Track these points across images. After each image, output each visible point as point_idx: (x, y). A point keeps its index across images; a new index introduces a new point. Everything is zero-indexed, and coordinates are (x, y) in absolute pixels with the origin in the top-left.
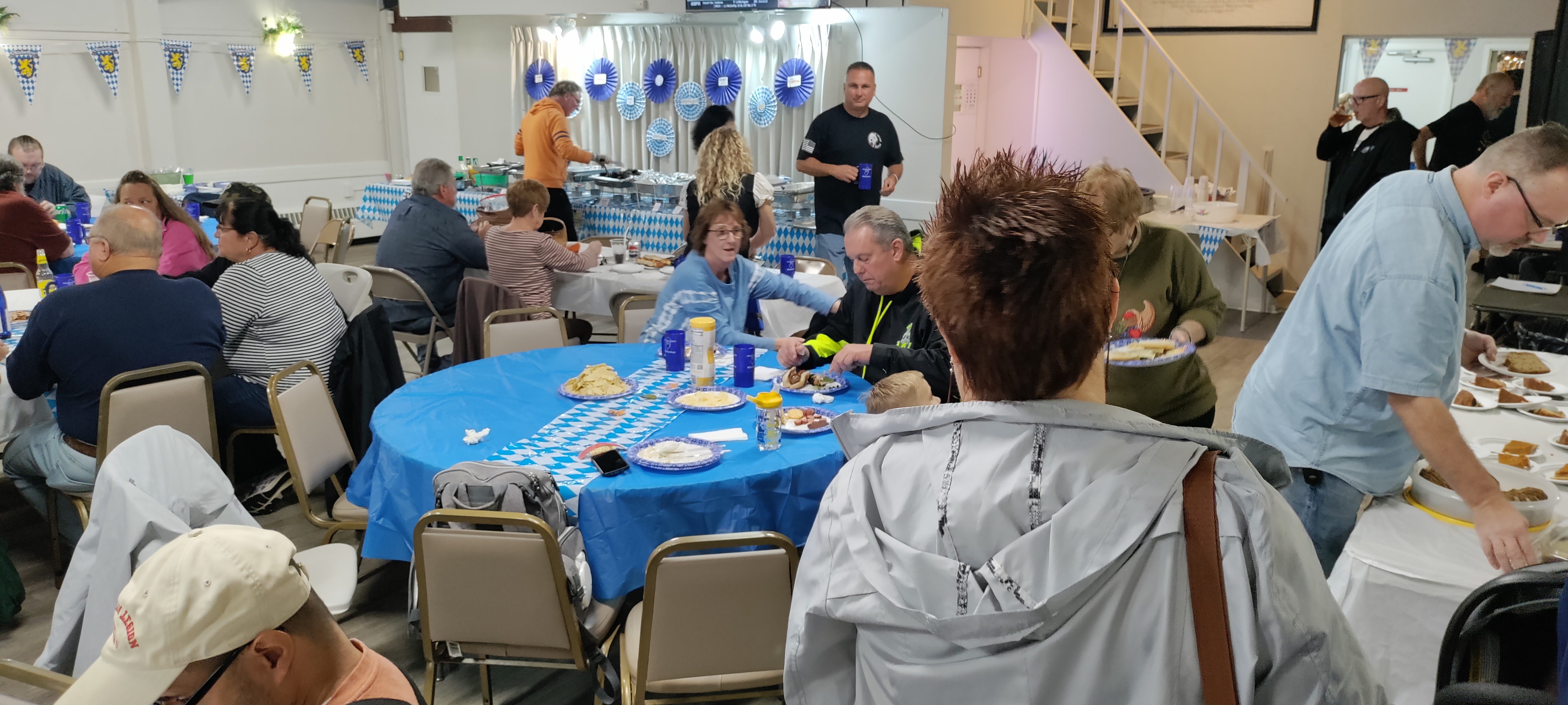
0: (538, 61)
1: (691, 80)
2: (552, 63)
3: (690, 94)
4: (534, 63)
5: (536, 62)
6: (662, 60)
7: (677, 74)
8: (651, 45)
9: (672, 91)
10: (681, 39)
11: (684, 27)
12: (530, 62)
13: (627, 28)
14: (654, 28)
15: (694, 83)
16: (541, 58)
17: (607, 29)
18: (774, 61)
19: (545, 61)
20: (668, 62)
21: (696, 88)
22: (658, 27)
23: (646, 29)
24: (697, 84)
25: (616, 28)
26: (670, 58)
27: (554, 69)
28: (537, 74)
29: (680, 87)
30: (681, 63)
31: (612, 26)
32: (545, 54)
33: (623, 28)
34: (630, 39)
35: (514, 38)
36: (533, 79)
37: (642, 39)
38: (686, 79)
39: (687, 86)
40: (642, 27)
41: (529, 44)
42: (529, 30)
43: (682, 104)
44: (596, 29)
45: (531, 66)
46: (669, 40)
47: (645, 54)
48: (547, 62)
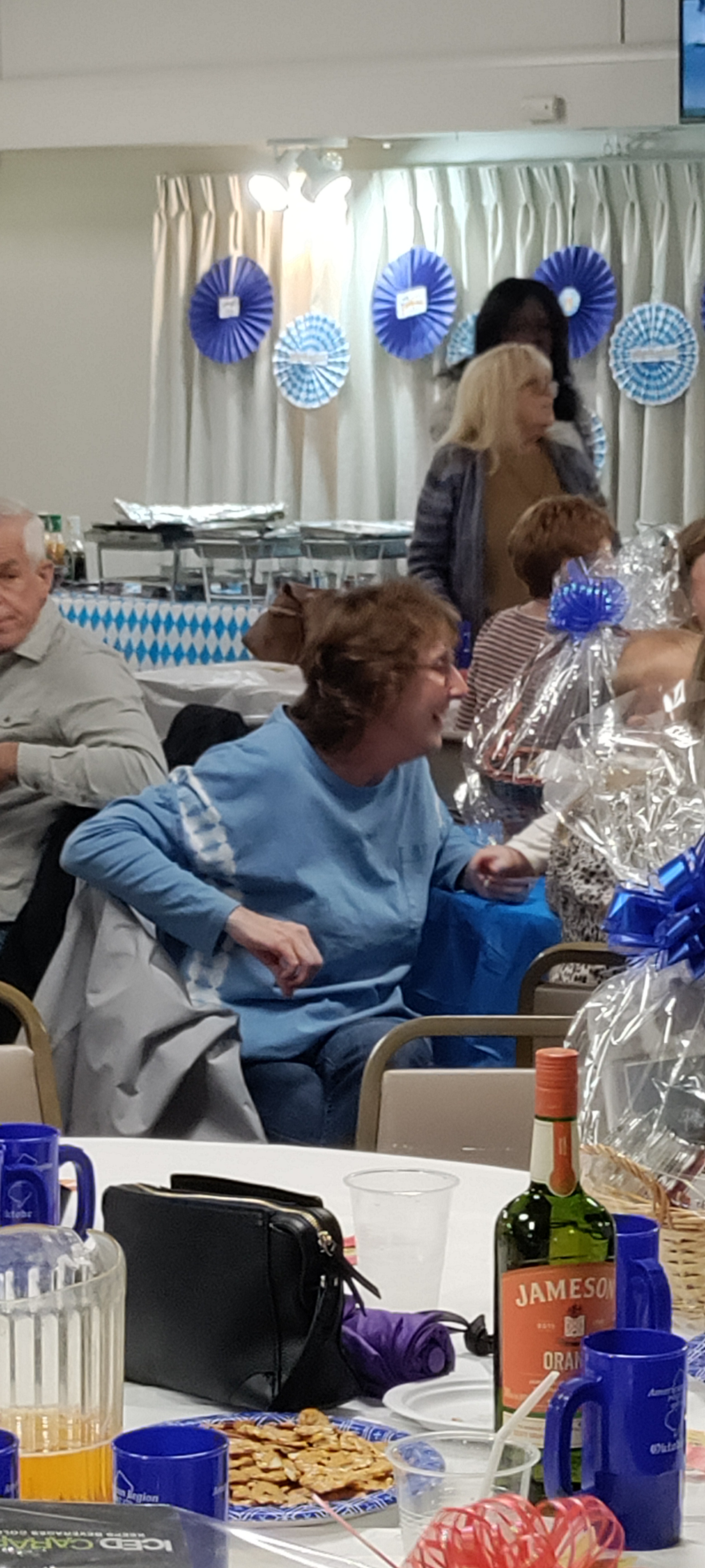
0: (227, 262)
1: (657, 298)
2: (265, 266)
3: (652, 334)
4: (216, 266)
5: (221, 267)
6: (578, 250)
7: (618, 286)
8: (548, 212)
9: (605, 329)
10: (632, 195)
11: (642, 164)
12: (204, 265)
13: (483, 172)
14: (556, 170)
15: (665, 306)
16: (236, 254)
17: (425, 177)
19: (247, 262)
20: (596, 256)
21: (671, 319)
22: (570, 166)
23: (535, 171)
24: (674, 309)
25: (453, 173)
26: (601, 245)
27: (271, 282)
28: (226, 293)
29: (626, 316)
30: (629, 256)
31: (441, 168)
32: (249, 243)
33: (471, 171)
34: (490, 197)
35: (162, 204)
36: (215, 308)
37: (523, 198)
38: (644, 295)
39: (647, 315)
40: (523, 166)
41: (205, 220)
42: (206, 184)
43: (631, 359)
44: (396, 178)
45: (209, 274)
46: (598, 197)
47: (529, 237)
48: (254, 264)
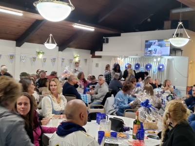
2: (119, 63)
7: (140, 66)
10: (141, 60)
12: (115, 63)
18: (157, 64)
21: (143, 68)
25: (130, 58)
34: (132, 60)
35: (112, 59)
40: (135, 58)
42: (115, 58)
43: (141, 70)
44: (127, 58)
